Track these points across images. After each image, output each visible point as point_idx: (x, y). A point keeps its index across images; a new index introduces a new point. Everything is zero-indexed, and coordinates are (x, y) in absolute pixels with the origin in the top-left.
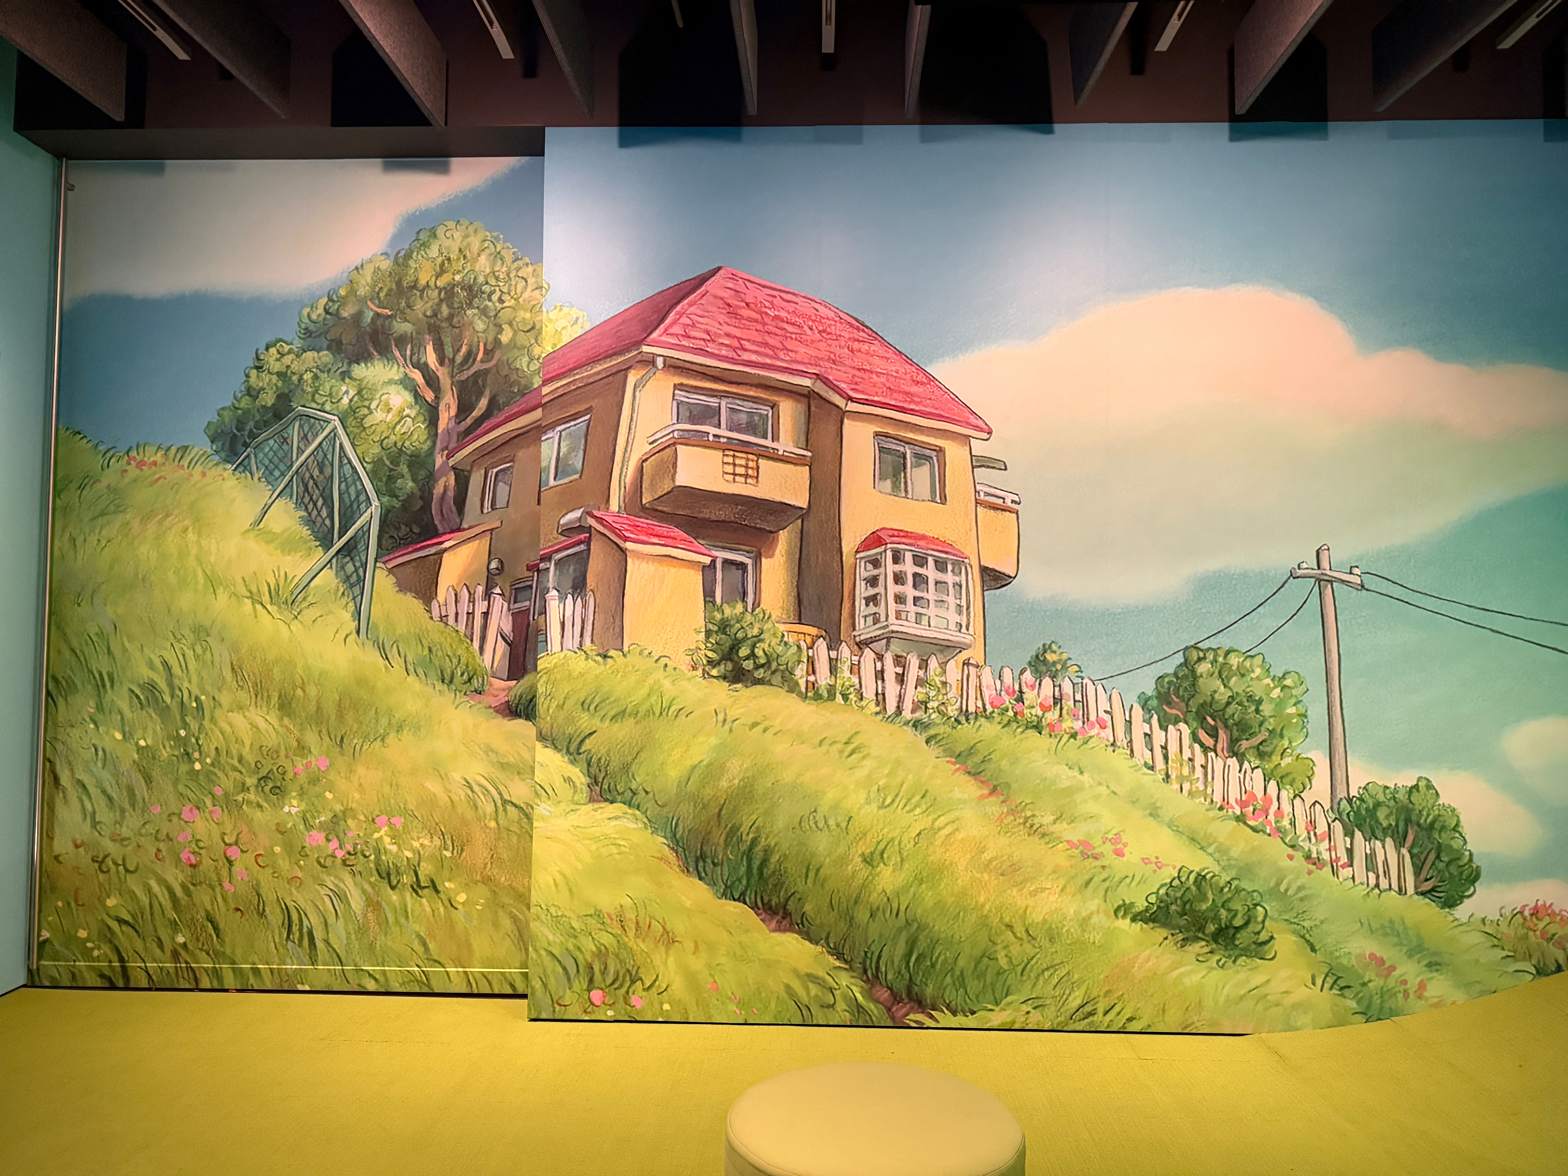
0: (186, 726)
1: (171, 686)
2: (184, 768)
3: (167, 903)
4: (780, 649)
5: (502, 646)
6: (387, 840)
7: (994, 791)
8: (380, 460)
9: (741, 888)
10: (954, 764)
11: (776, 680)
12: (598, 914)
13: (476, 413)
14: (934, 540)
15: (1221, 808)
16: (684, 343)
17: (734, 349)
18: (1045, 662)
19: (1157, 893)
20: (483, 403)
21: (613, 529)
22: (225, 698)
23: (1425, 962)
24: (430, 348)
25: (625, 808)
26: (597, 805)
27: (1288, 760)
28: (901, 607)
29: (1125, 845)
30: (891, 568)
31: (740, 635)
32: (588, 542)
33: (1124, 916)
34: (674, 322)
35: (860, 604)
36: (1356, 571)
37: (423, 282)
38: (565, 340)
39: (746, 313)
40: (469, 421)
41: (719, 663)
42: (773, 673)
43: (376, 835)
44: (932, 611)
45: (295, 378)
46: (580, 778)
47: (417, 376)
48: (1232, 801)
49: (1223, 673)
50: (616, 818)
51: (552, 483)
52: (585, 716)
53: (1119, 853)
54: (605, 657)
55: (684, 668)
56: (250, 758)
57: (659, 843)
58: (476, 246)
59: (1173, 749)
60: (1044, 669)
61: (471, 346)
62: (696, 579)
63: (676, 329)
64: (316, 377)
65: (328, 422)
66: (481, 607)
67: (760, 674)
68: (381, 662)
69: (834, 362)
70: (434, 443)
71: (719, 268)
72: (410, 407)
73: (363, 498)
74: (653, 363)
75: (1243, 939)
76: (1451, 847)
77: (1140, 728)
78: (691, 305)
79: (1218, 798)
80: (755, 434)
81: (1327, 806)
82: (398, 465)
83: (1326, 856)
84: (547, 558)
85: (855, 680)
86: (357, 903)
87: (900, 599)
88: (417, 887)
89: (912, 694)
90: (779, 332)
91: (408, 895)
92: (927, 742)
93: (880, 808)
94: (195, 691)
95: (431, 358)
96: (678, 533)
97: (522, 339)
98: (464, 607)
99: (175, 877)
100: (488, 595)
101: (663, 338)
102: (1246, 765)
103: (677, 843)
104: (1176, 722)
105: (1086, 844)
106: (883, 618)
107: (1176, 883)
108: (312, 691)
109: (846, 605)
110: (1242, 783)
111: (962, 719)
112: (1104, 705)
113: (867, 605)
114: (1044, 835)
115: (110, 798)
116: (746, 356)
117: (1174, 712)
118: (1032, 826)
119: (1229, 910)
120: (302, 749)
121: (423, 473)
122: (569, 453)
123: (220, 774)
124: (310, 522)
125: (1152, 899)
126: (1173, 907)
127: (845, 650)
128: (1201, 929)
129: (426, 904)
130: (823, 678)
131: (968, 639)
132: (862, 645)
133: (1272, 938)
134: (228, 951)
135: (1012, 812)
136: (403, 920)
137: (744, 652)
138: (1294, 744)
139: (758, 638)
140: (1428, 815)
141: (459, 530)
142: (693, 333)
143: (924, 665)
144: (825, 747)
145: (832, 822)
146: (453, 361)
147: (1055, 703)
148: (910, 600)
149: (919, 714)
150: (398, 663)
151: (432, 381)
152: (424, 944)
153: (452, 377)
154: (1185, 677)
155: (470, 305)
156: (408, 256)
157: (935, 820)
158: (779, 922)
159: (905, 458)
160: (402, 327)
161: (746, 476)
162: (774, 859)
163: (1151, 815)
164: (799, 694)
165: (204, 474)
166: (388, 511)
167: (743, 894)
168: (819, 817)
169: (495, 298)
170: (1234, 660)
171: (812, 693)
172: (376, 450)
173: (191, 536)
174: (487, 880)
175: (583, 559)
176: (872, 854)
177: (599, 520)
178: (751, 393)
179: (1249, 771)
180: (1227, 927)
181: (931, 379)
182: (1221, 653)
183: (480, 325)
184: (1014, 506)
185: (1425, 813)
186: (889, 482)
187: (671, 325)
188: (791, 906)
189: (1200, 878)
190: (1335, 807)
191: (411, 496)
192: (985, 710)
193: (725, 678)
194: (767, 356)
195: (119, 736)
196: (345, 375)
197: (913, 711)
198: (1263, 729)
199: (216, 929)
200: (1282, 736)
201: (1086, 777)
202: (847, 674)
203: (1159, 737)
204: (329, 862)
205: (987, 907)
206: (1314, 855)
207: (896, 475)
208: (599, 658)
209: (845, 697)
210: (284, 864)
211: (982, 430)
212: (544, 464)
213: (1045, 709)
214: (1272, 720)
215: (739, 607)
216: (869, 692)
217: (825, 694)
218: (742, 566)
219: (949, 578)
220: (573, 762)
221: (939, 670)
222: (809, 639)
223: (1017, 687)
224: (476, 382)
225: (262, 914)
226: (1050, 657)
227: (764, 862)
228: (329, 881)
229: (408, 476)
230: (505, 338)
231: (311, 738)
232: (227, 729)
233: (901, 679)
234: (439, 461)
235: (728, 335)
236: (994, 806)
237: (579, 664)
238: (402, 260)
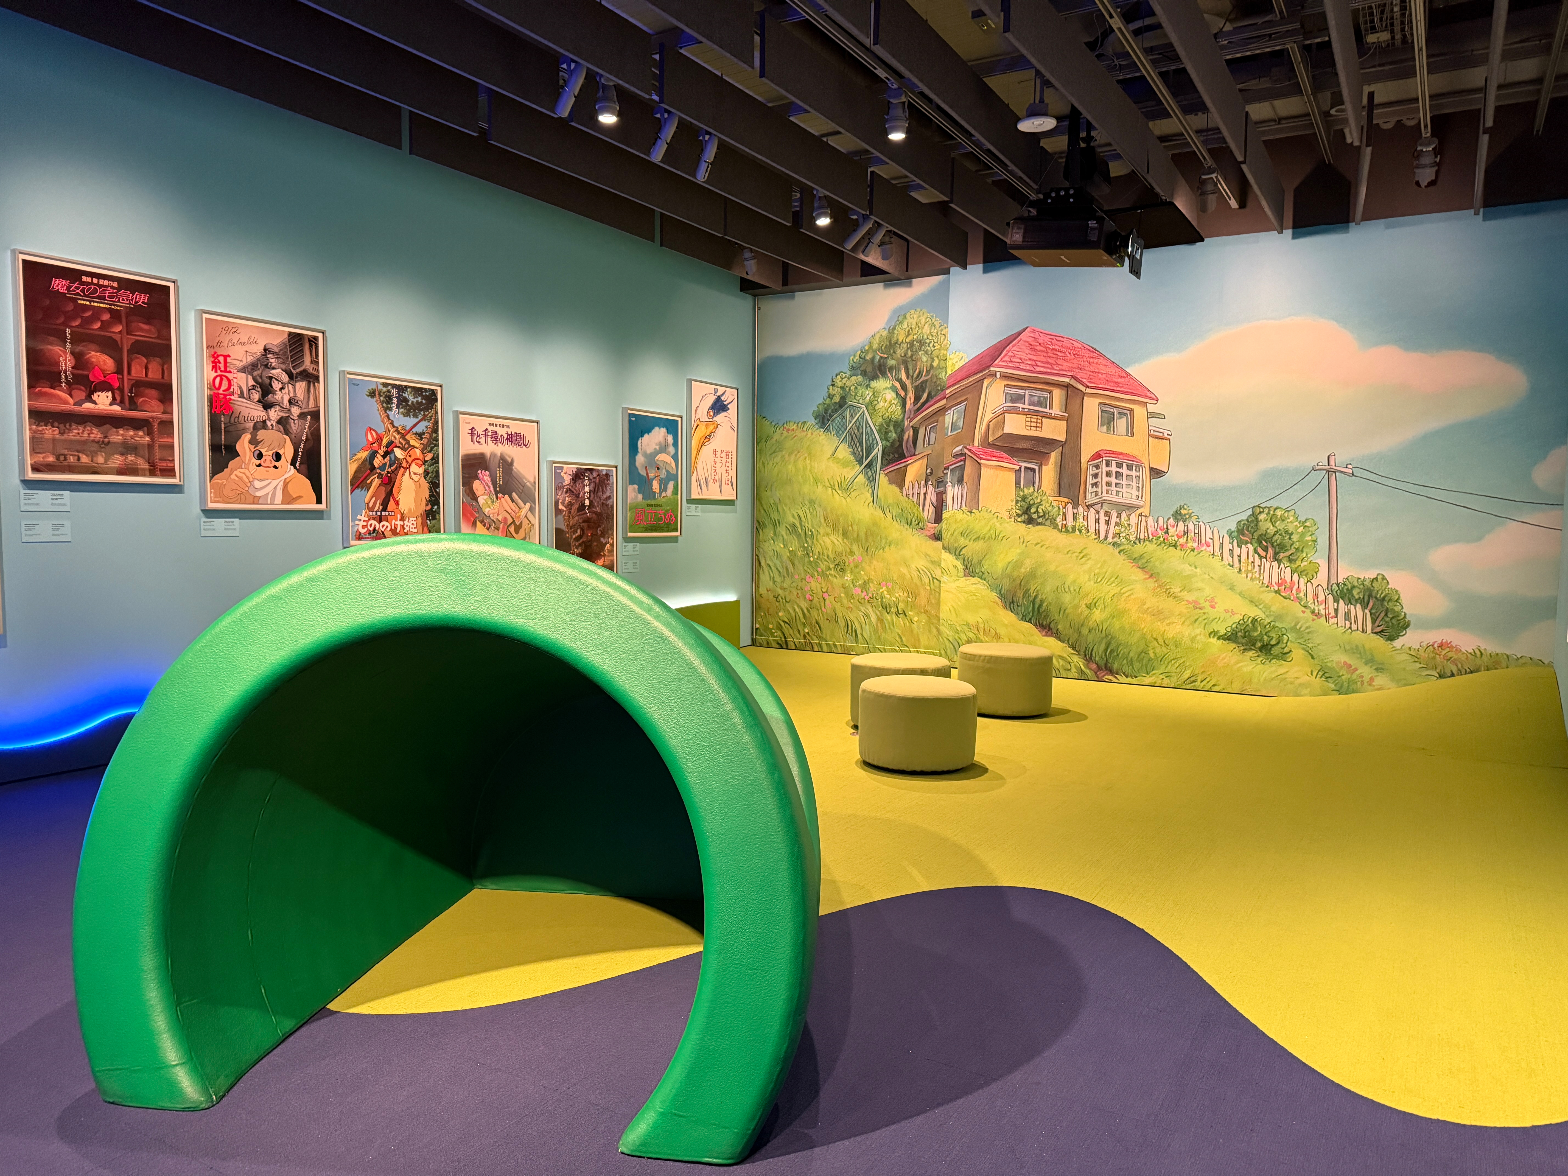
0: (807, 542)
1: (801, 525)
2: (806, 560)
3: (801, 616)
4: (1050, 509)
5: (932, 508)
6: (885, 592)
7: (1151, 576)
8: (882, 424)
9: (1030, 617)
10: (1132, 563)
11: (1048, 523)
12: (968, 625)
13: (922, 400)
14: (1127, 455)
15: (1267, 587)
16: (1010, 365)
17: (1033, 366)
18: (1180, 514)
19: (1231, 626)
20: (925, 395)
21: (975, 454)
22: (822, 531)
23: (1374, 667)
24: (903, 371)
25: (979, 580)
26: (967, 578)
27: (1305, 563)
28: (1109, 488)
29: (1216, 603)
30: (1105, 469)
31: (1032, 502)
32: (964, 461)
33: (1214, 637)
34: (1006, 355)
35: (1089, 487)
36: (1349, 466)
37: (900, 341)
38: (957, 368)
39: (1039, 348)
40: (919, 404)
41: (1021, 516)
42: (1046, 520)
43: (881, 590)
44: (1124, 490)
45: (847, 389)
46: (961, 567)
47: (897, 385)
48: (1273, 583)
49: (1273, 520)
50: (975, 584)
51: (950, 434)
52: (962, 539)
53: (1213, 607)
54: (971, 512)
55: (1005, 518)
56: (832, 556)
57: (994, 596)
58: (923, 322)
59: (1244, 556)
60: (1179, 517)
61: (920, 369)
62: (1012, 476)
63: (1007, 359)
64: (856, 388)
65: (861, 408)
66: (923, 490)
67: (1040, 520)
68: (882, 515)
69: (1080, 369)
70: (904, 415)
71: (1027, 328)
72: (894, 399)
73: (875, 442)
74: (995, 375)
75: (1275, 651)
76: (1394, 610)
77: (1227, 546)
78: (1013, 346)
79: (1266, 582)
80: (1042, 407)
81: (1325, 587)
82: (889, 426)
83: (1323, 612)
84: (947, 468)
85: (1085, 523)
86: (874, 619)
87: (1108, 484)
88: (897, 613)
89: (1113, 529)
90: (1055, 356)
91: (894, 616)
92: (1119, 552)
93: (1095, 583)
94: (810, 528)
95: (903, 376)
96: (1005, 455)
97: (942, 364)
98: (916, 490)
99: (804, 605)
100: (926, 485)
101: (1000, 363)
102: (1282, 565)
103: (1001, 596)
104: (1246, 543)
105: (1196, 602)
106: (1100, 494)
107: (1241, 622)
108: (855, 528)
109: (1082, 487)
110: (1279, 574)
111: (1137, 542)
112: (1209, 535)
113: (1092, 487)
114: (1175, 597)
115: (779, 572)
116: (1038, 369)
117: (1245, 538)
118: (1169, 593)
119: (1269, 637)
120: (852, 553)
121: (899, 430)
122: (957, 420)
123: (820, 562)
124: (854, 453)
125: (1229, 629)
126: (1240, 634)
127: (1081, 509)
128: (1254, 645)
129: (901, 620)
130: (1070, 522)
131: (1142, 503)
132: (1089, 506)
133: (1291, 651)
134: (824, 637)
135: (1159, 586)
136: (892, 627)
137: (1033, 510)
138: (1309, 556)
139: (1040, 504)
140: (1382, 593)
141: (914, 455)
142: (1014, 360)
143: (1119, 516)
144: (1069, 555)
145: (1072, 589)
146: (913, 376)
147: (1184, 534)
148: (1114, 485)
149: (1115, 540)
150: (889, 515)
151: (904, 387)
152: (901, 638)
153: (912, 384)
154: (1253, 521)
155: (920, 350)
156: (894, 329)
157: (1121, 589)
158: (1047, 632)
159: (1114, 415)
160: (891, 362)
161: (1036, 427)
162: (1045, 605)
163: (1230, 589)
164: (1058, 530)
165: (812, 434)
166: (885, 448)
167: (1030, 619)
168: (1066, 586)
169: (931, 345)
170: (1279, 513)
171: (1065, 529)
172: (880, 420)
173: (808, 461)
174: (926, 612)
175: (962, 468)
176: (1090, 604)
177: (970, 450)
178: (1040, 387)
179: (1283, 568)
180: (1267, 645)
181: (1128, 375)
182: (1272, 509)
183: (924, 359)
184: (1168, 437)
185: (1380, 592)
186: (1105, 427)
187: (1004, 357)
188: (1052, 625)
189: (1254, 621)
190: (1330, 588)
191: (894, 441)
192: (1149, 537)
193: (1024, 522)
194: (1048, 368)
195: (782, 546)
196: (868, 386)
197: (1113, 538)
198: (1292, 547)
199: (820, 627)
200: (1302, 551)
201: (1198, 570)
202: (1081, 520)
203: (1237, 551)
204: (862, 602)
205: (1145, 630)
206: (1316, 611)
207: (1109, 423)
208: (968, 513)
209: (1080, 531)
210: (845, 601)
211: (1153, 399)
212: (946, 425)
213: (1179, 537)
214: (1297, 543)
215: (1031, 489)
216: (1092, 529)
217: (1071, 530)
218: (1033, 470)
219: (1134, 473)
220: (957, 559)
221: (1126, 518)
222: (1063, 504)
223: (1165, 527)
224: (922, 386)
225: (837, 622)
226: (1183, 512)
227: (1040, 606)
228: (863, 609)
229: (893, 431)
230: (935, 364)
231: (855, 548)
232: (823, 544)
233: (1108, 523)
234: (906, 423)
235: (1030, 359)
236: (1151, 584)
237: (960, 515)
238: (891, 331)
